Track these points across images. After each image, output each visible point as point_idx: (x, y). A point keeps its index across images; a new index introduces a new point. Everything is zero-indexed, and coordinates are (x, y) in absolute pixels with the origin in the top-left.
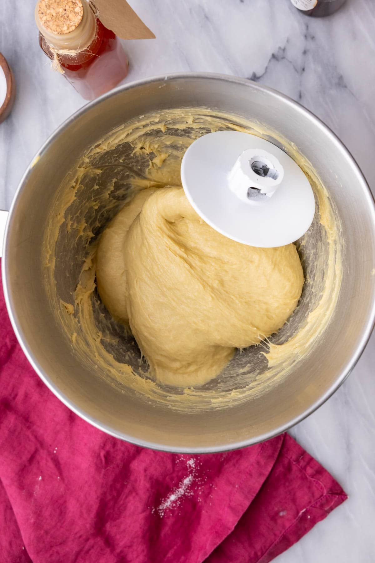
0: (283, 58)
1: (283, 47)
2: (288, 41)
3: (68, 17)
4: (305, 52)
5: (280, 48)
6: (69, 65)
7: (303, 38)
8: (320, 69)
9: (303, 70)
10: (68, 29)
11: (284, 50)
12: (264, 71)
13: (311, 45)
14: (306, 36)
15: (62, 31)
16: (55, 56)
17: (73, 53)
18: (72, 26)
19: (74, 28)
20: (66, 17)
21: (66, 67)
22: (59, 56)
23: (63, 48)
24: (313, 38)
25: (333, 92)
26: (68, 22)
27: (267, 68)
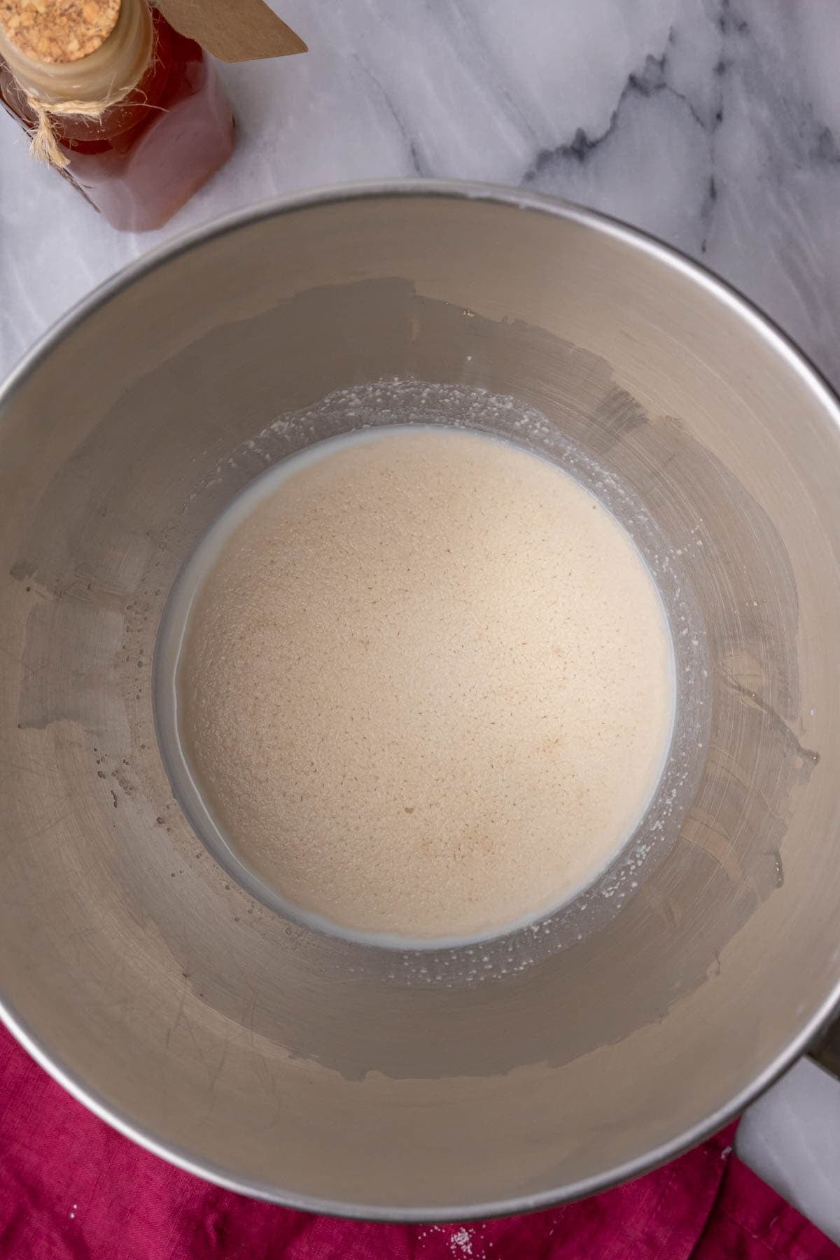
0: (661, 86)
1: (658, 57)
2: (672, 39)
3: (80, 14)
4: (721, 68)
5: (650, 58)
6: (80, 142)
7: (713, 27)
8: (764, 114)
9: (719, 117)
10: (82, 45)
11: (662, 63)
12: (608, 126)
13: (738, 47)
14: (722, 24)
15: (64, 53)
16: (43, 119)
17: (92, 111)
18: (91, 38)
19: (97, 43)
20: (74, 16)
21: (73, 149)
22: (52, 118)
23: (65, 97)
24: (743, 27)
25: (804, 177)
26: (82, 29)
27: (615, 116)
